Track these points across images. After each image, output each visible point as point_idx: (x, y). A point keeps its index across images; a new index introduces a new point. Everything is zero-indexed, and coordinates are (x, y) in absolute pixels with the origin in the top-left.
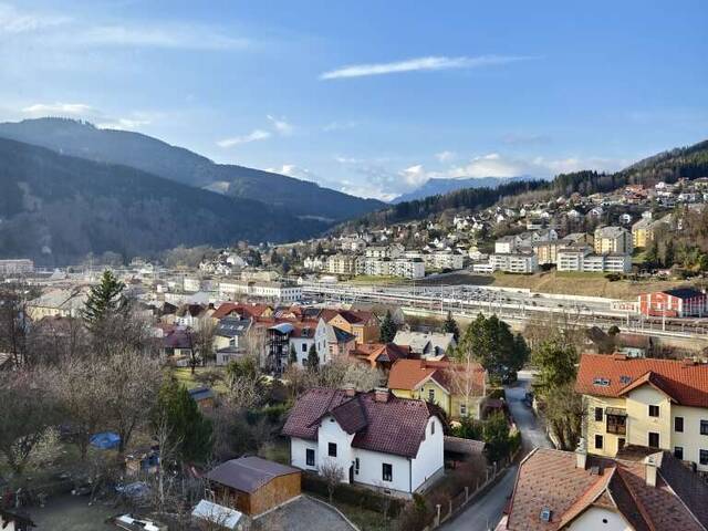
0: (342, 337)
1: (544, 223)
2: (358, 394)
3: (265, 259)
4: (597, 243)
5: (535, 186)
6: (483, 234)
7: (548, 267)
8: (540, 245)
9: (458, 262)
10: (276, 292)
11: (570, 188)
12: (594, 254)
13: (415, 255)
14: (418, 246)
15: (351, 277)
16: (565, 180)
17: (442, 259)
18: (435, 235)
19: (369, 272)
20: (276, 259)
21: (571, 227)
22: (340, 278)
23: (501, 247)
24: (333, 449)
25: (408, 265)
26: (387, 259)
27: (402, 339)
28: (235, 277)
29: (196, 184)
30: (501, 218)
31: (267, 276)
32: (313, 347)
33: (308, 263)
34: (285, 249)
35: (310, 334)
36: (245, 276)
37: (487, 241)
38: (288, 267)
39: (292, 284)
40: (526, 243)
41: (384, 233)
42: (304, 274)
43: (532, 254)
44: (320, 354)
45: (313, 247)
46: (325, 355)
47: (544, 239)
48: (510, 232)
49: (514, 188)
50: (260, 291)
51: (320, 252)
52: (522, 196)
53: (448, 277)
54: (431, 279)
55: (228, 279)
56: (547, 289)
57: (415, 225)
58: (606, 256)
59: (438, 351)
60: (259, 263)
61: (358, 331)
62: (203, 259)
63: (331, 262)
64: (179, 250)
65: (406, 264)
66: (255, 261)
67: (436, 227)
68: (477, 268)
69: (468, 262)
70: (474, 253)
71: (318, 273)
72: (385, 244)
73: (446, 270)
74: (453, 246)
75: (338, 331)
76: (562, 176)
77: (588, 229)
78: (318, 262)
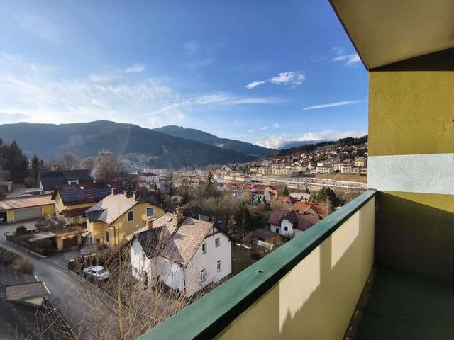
0: (272, 194)
1: (335, 156)
2: (293, 212)
3: (238, 169)
4: (356, 163)
5: (330, 143)
6: (313, 160)
7: (338, 171)
8: (334, 164)
9: (304, 169)
10: (243, 179)
11: (343, 144)
12: (355, 167)
13: (289, 167)
14: (289, 164)
15: (267, 175)
16: (341, 141)
17: (299, 169)
18: (295, 160)
19: (273, 173)
20: (241, 169)
21: (345, 157)
22: (263, 175)
23: (320, 164)
24: (286, 229)
25: (287, 171)
26: (279, 169)
27: (293, 195)
28: (228, 174)
29: (213, 145)
30: (319, 154)
31: (238, 174)
32: (264, 197)
33: (251, 170)
34: (243, 165)
35: (262, 193)
36: (231, 174)
37: (314, 162)
38: (245, 171)
39: (247, 177)
40: (329, 163)
41: (277, 160)
42: (251, 173)
43: (331, 167)
44: (266, 198)
45: (253, 165)
46: (268, 199)
47: (335, 161)
48: (322, 159)
49: (323, 144)
50: (237, 179)
51: (255, 166)
52: (326, 147)
53: (301, 175)
54: (295, 175)
55: (226, 175)
56: (337, 179)
57: (288, 157)
58: (360, 167)
59: (306, 199)
60: (235, 170)
61: (275, 192)
62: (218, 169)
63: (260, 169)
64: (210, 166)
65: (286, 170)
66: (234, 169)
67: (296, 158)
68: (311, 172)
69: (308, 170)
70: (310, 167)
71: (255, 173)
72: (278, 163)
73: (300, 173)
74: (302, 164)
75: (270, 192)
76: (340, 139)
77: (352, 158)
78: (255, 170)
